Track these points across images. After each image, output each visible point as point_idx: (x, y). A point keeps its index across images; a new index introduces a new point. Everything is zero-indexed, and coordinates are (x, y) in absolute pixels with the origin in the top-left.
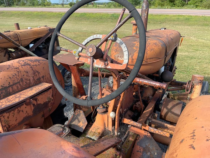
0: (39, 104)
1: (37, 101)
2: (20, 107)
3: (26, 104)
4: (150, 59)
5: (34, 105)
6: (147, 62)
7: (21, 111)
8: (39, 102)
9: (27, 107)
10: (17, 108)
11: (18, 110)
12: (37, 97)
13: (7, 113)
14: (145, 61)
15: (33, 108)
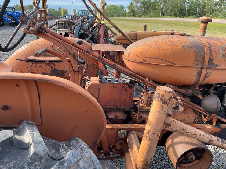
0: (56, 69)
1: (54, 66)
2: (41, 63)
3: (45, 63)
4: (151, 58)
5: (52, 67)
6: (145, 61)
7: (41, 67)
8: (56, 68)
9: (46, 66)
10: (39, 64)
11: (39, 65)
12: (55, 63)
13: (31, 63)
14: (143, 60)
15: (51, 69)
